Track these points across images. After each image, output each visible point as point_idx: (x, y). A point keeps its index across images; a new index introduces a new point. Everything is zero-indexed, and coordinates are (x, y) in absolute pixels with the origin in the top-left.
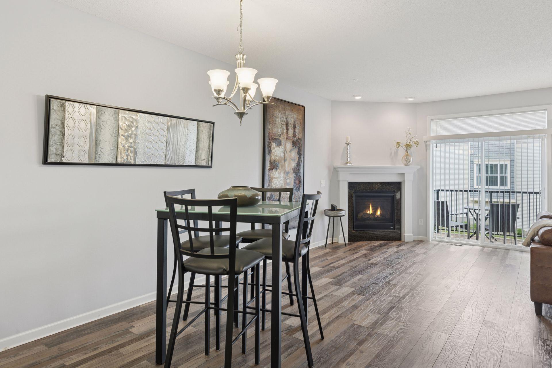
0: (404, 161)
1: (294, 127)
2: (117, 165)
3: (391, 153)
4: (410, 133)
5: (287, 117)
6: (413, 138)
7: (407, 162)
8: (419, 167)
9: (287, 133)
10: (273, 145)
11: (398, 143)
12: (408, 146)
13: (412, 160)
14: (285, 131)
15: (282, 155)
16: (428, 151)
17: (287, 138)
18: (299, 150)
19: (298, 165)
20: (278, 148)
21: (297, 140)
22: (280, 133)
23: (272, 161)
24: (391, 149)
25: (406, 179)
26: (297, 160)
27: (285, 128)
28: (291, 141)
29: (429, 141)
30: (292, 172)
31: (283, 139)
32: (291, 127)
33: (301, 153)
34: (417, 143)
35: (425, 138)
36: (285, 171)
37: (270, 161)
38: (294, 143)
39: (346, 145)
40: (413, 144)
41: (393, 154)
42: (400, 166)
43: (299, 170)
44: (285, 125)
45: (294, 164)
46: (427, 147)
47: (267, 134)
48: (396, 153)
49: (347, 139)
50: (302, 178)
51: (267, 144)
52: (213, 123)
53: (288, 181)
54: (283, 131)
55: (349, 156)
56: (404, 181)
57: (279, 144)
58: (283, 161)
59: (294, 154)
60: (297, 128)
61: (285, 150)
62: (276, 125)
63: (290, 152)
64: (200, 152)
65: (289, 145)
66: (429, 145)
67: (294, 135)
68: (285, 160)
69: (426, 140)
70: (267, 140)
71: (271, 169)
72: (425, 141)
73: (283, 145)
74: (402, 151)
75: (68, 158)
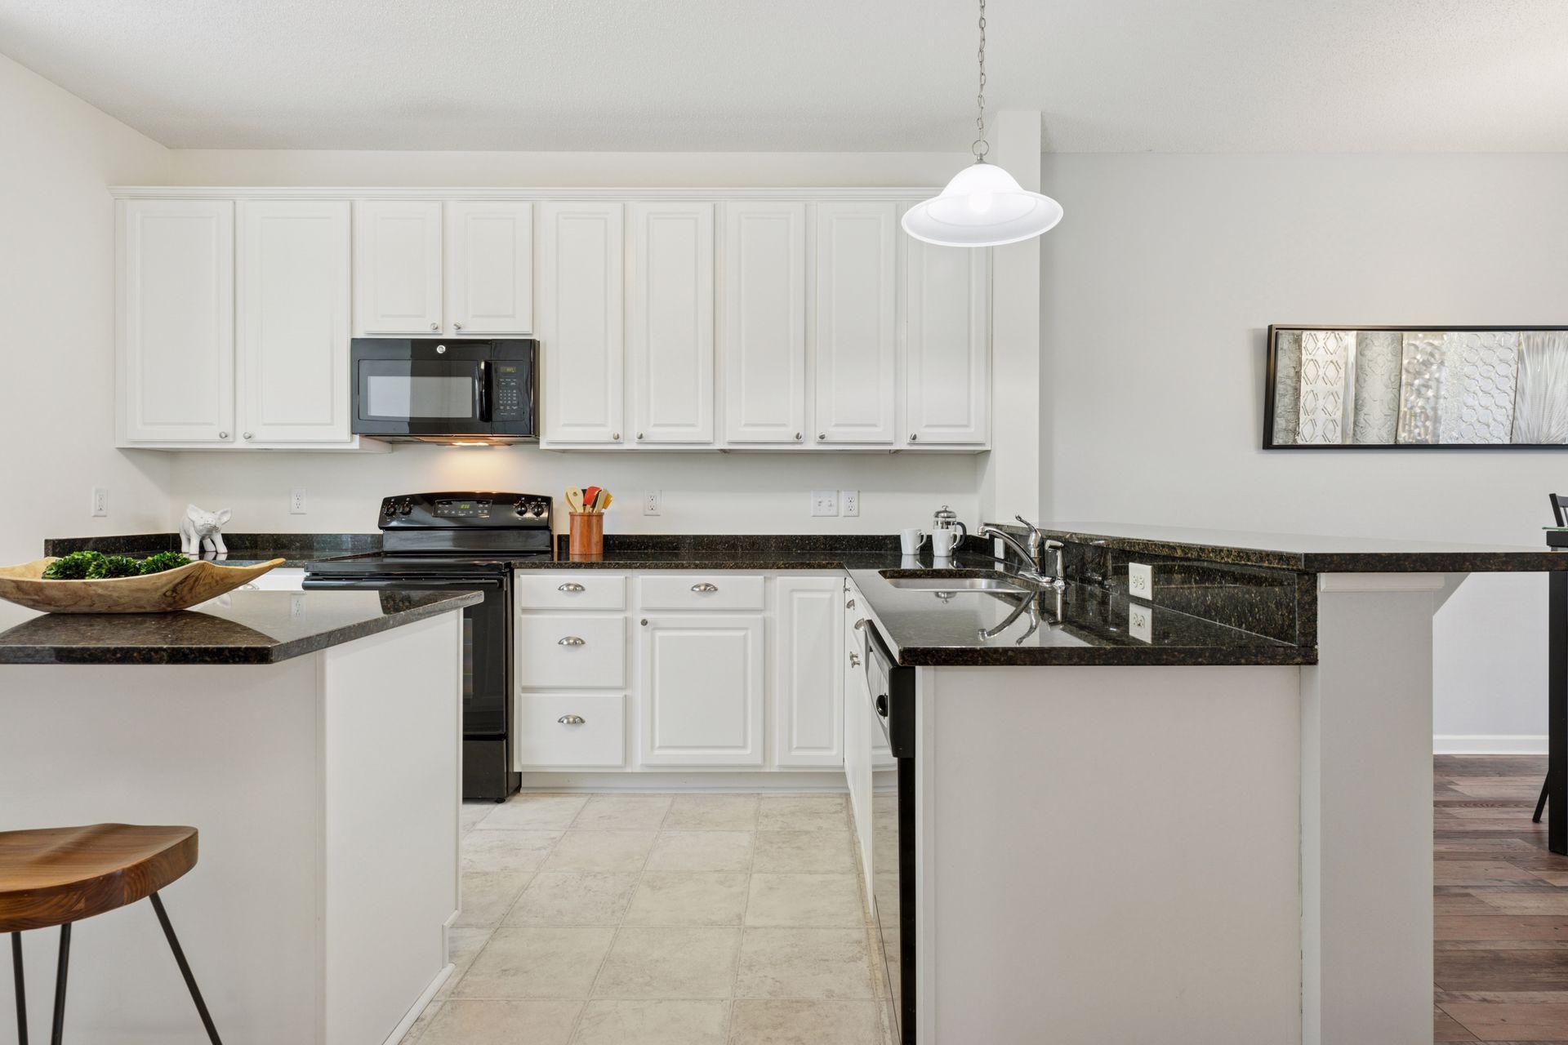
2: (1397, 447)
75: (1306, 436)
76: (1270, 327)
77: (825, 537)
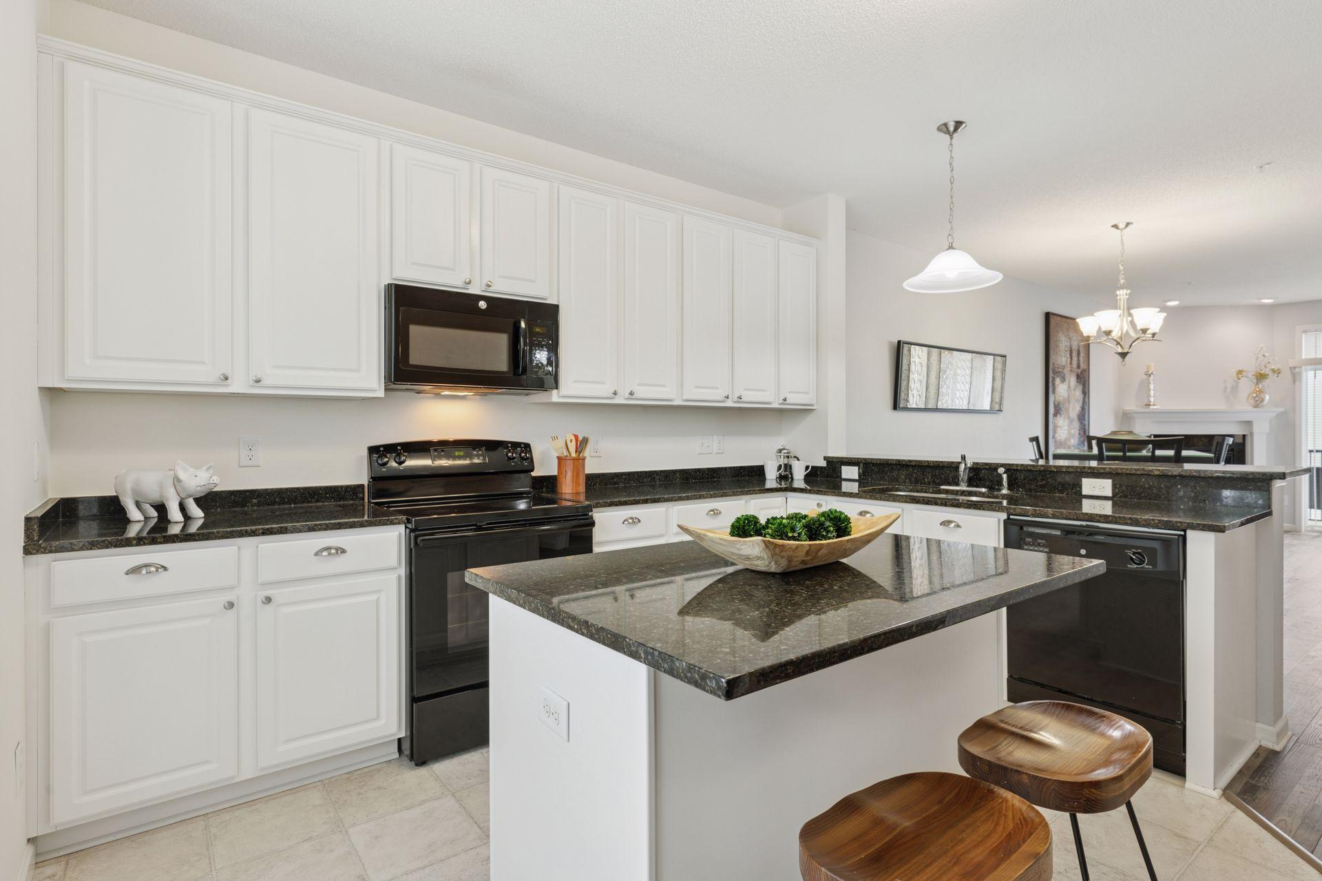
0: (1252, 401)
1: (1079, 354)
2: (926, 410)
3: (1226, 388)
4: (1264, 355)
5: (1070, 339)
6: (1269, 363)
7: (1258, 402)
8: (1282, 410)
9: (1071, 363)
10: (1058, 381)
11: (1240, 372)
12: (1261, 377)
13: (1267, 397)
14: (1069, 360)
15: (1066, 396)
16: (1297, 383)
17: (1071, 371)
18: (1084, 386)
19: (1083, 408)
20: (1062, 385)
21: (1081, 373)
22: (1064, 364)
23: (1056, 403)
24: (1225, 381)
25: (1256, 429)
26: (1081, 402)
27: (1068, 356)
28: (1075, 374)
29: (1300, 367)
30: (1076, 419)
31: (1067, 371)
32: (1075, 354)
33: (1086, 392)
34: (1277, 372)
35: (1292, 363)
36: (1069, 417)
37: (1054, 404)
38: (1078, 377)
39: (1146, 377)
40: (1270, 374)
41: (1229, 390)
42: (1244, 408)
43: (1084, 416)
44: (1069, 352)
45: (1078, 408)
46: (1295, 376)
47: (1051, 367)
48: (1235, 389)
49: (1148, 367)
50: (1087, 429)
51: (1051, 380)
52: (1005, 356)
53: (1073, 432)
54: (1066, 361)
55: (1152, 395)
56: (1252, 434)
57: (1063, 380)
58: (1067, 404)
59: (1078, 393)
60: (1082, 354)
61: (1069, 387)
62: (1060, 353)
63: (1074, 390)
64: (995, 393)
65: (1073, 380)
66: (1300, 374)
67: (1079, 366)
68: (1069, 402)
69: (1292, 365)
70: (1051, 374)
71: (1055, 415)
72: (1291, 368)
73: (1067, 380)
74: (1246, 386)
75: (912, 404)
76: (899, 342)
77: (708, 469)
